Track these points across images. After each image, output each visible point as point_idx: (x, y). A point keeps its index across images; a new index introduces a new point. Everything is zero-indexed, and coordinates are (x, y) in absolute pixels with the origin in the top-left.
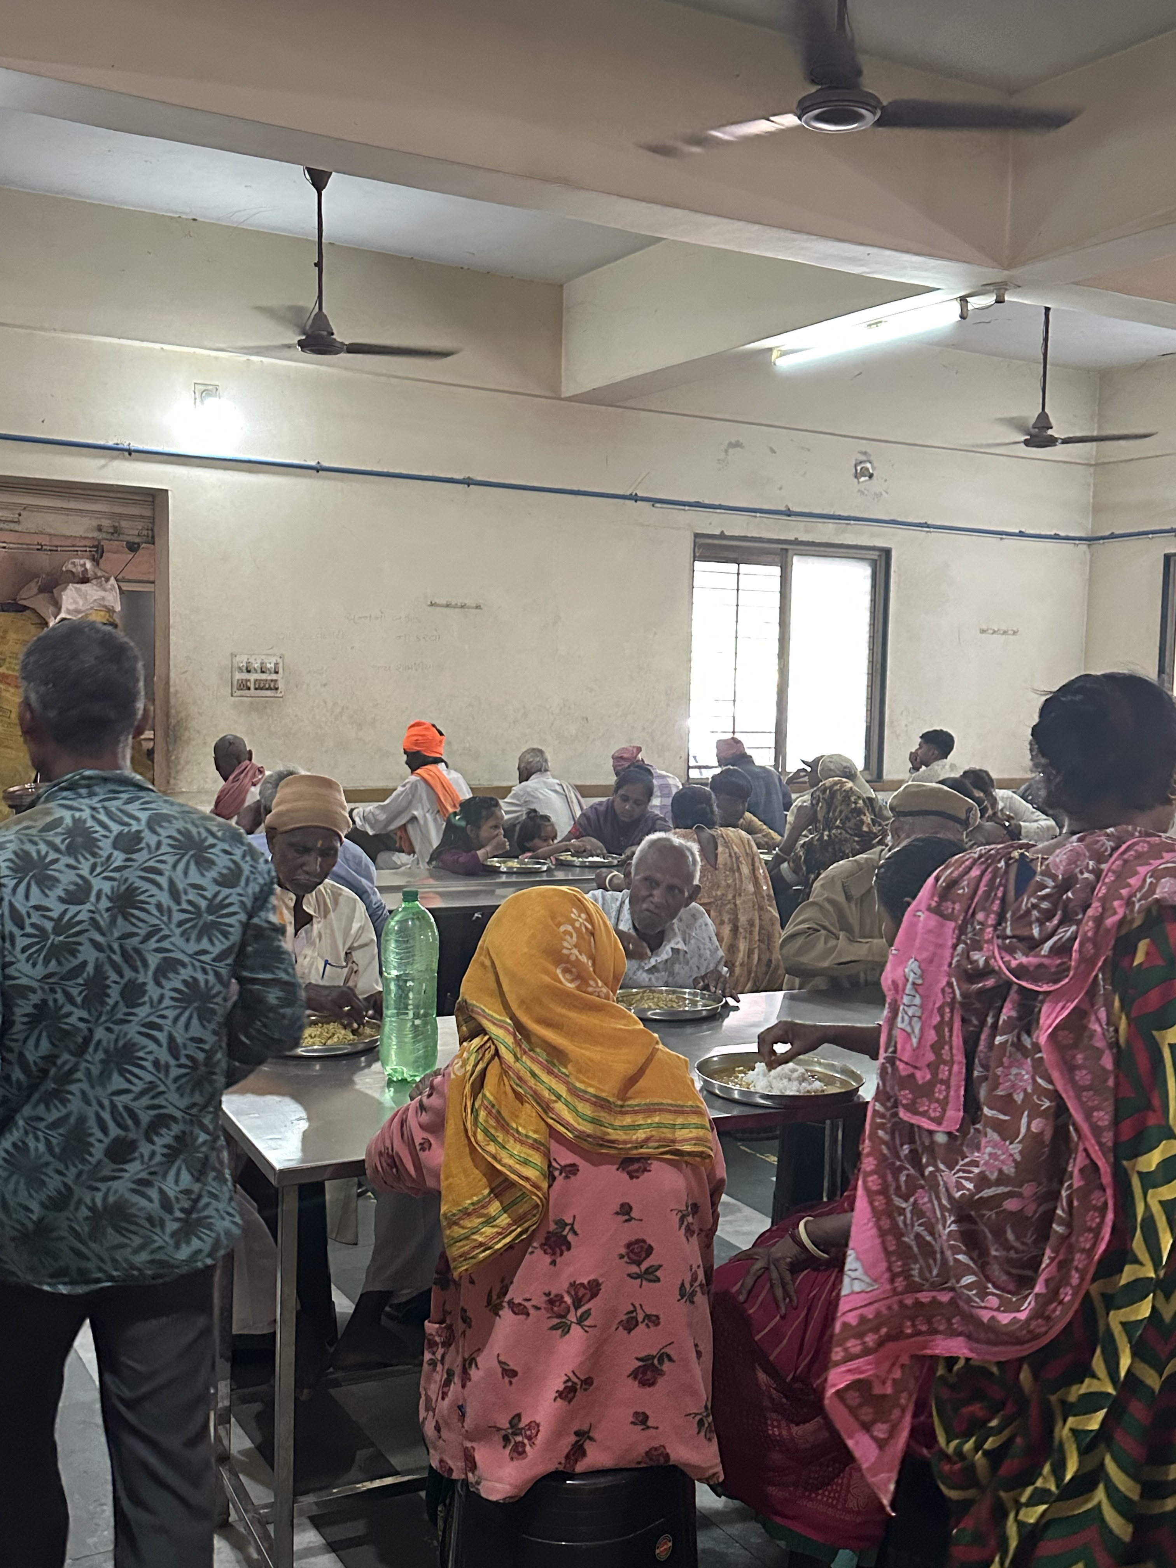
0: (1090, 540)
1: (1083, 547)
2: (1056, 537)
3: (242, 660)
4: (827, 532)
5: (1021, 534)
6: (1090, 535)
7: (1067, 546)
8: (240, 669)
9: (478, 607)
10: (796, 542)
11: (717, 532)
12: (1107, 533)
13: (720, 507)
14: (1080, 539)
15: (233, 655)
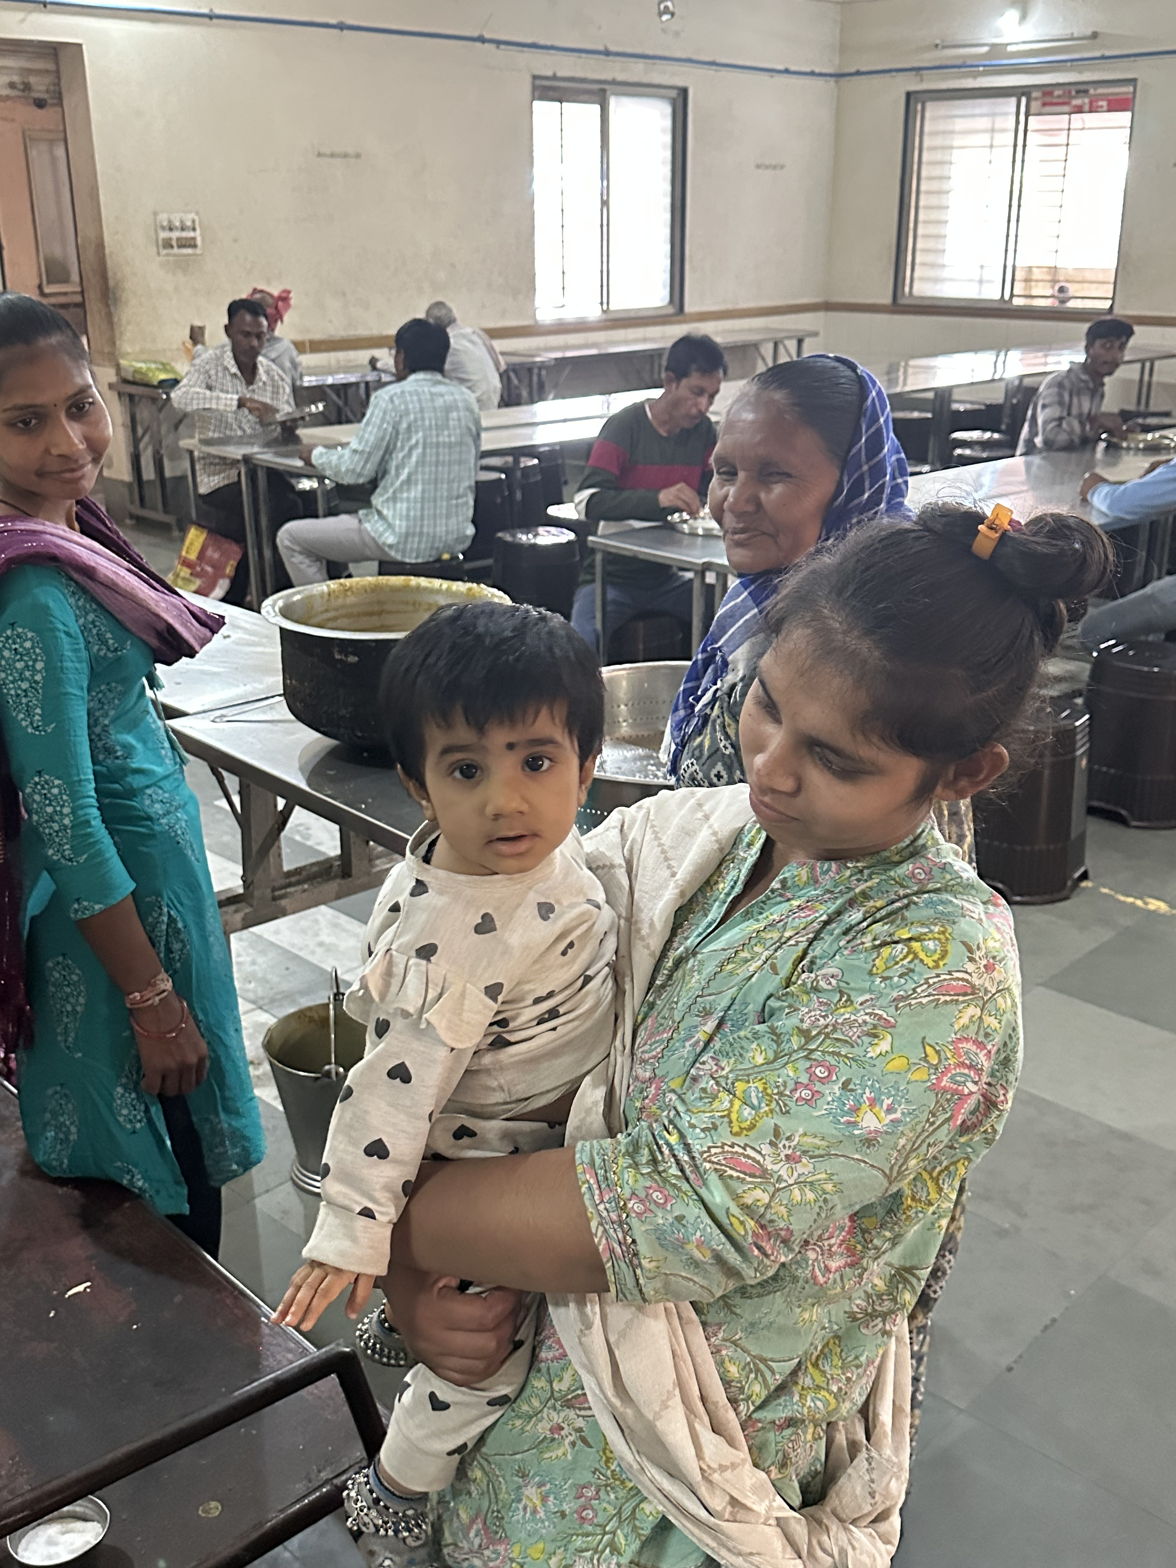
0: (839, 76)
1: (832, 82)
2: (812, 73)
3: (163, 218)
4: (637, 71)
5: (787, 71)
6: (838, 71)
7: (819, 82)
8: (163, 228)
9: (358, 156)
10: (614, 82)
11: (549, 73)
12: (853, 70)
13: (552, 48)
14: (831, 75)
15: (155, 214)
